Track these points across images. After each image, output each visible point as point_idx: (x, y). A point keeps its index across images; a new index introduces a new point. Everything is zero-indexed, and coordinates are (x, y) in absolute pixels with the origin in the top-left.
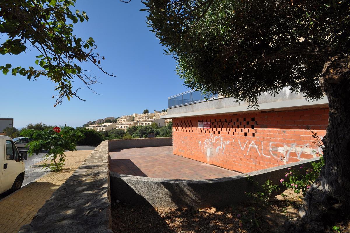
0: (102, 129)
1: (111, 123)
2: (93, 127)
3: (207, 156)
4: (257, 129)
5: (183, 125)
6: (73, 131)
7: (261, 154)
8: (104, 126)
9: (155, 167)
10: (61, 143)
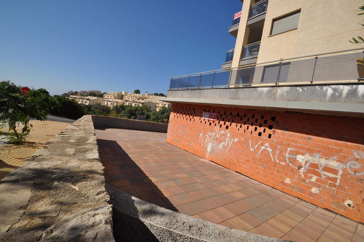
0: (84, 101)
1: (96, 98)
2: (74, 98)
3: (207, 151)
4: (276, 130)
5: (184, 112)
6: (45, 94)
7: (274, 159)
8: (88, 99)
9: (146, 155)
10: (23, 106)
